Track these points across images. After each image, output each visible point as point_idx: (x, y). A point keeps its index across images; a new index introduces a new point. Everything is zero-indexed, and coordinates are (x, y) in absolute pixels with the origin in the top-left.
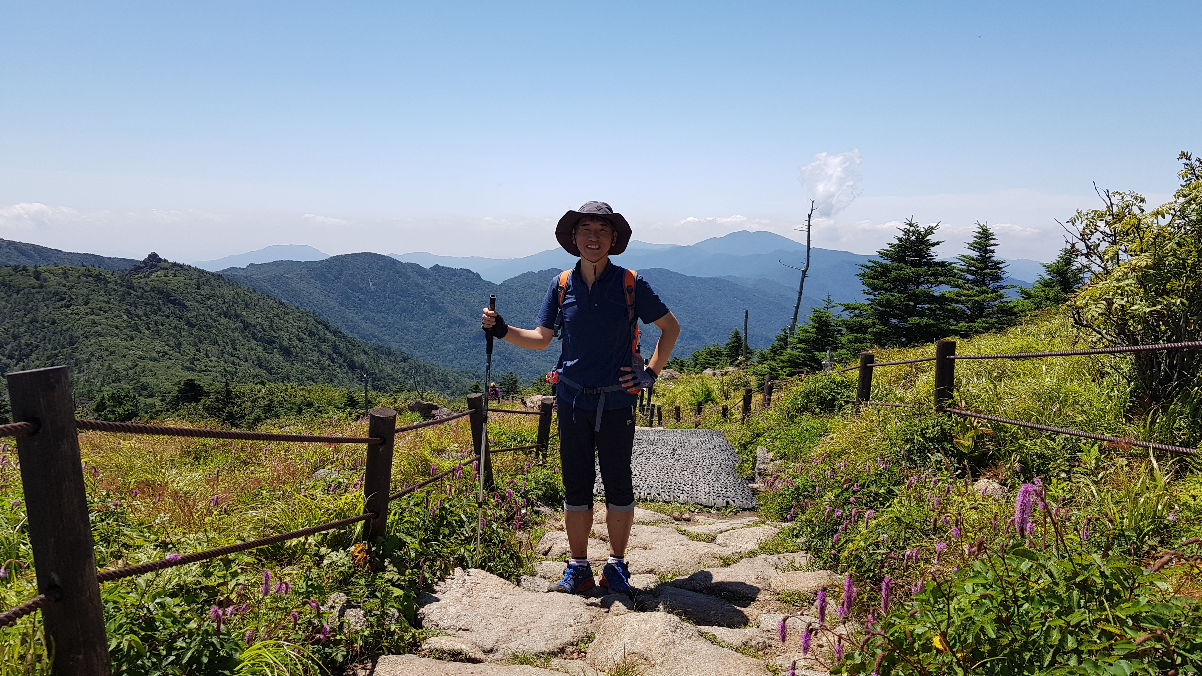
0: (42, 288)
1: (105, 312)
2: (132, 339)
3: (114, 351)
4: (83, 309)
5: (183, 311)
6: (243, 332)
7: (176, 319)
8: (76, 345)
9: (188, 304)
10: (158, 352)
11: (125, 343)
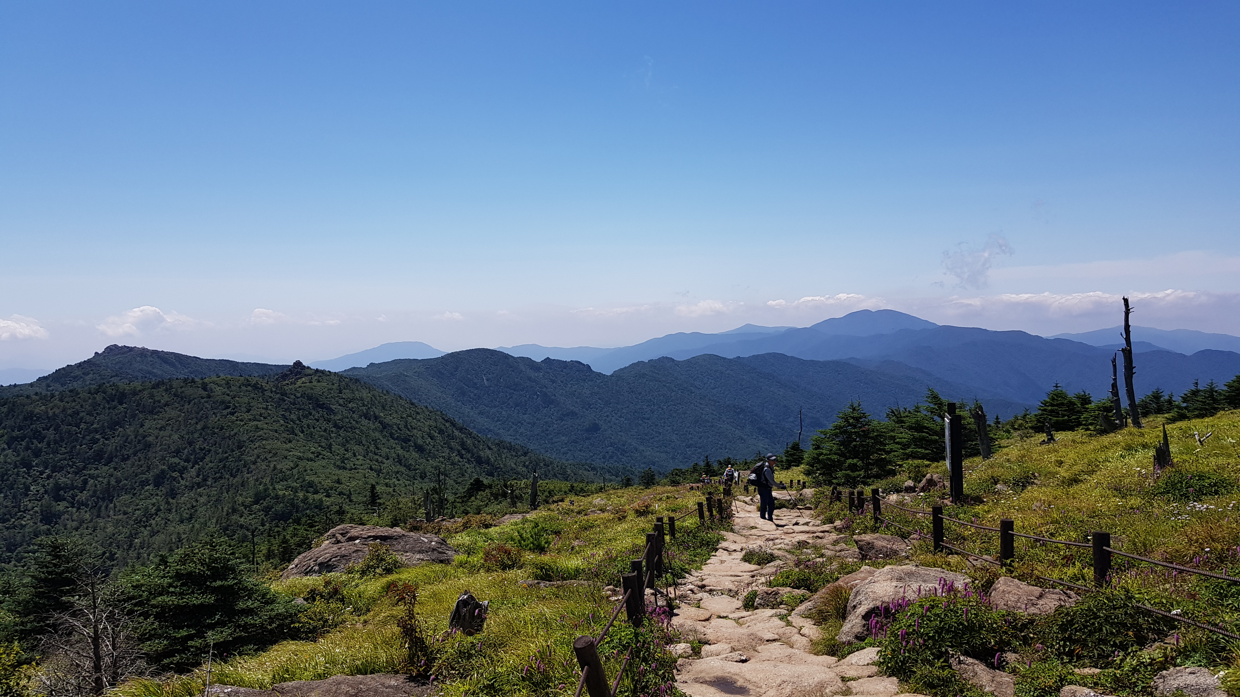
0: (209, 398)
1: (265, 418)
2: (290, 442)
3: (277, 453)
4: (246, 416)
5: (331, 415)
6: (382, 432)
7: (325, 423)
8: (244, 448)
9: (333, 407)
10: (313, 453)
11: (285, 446)
